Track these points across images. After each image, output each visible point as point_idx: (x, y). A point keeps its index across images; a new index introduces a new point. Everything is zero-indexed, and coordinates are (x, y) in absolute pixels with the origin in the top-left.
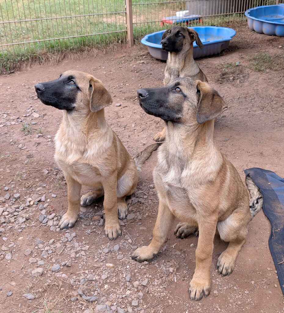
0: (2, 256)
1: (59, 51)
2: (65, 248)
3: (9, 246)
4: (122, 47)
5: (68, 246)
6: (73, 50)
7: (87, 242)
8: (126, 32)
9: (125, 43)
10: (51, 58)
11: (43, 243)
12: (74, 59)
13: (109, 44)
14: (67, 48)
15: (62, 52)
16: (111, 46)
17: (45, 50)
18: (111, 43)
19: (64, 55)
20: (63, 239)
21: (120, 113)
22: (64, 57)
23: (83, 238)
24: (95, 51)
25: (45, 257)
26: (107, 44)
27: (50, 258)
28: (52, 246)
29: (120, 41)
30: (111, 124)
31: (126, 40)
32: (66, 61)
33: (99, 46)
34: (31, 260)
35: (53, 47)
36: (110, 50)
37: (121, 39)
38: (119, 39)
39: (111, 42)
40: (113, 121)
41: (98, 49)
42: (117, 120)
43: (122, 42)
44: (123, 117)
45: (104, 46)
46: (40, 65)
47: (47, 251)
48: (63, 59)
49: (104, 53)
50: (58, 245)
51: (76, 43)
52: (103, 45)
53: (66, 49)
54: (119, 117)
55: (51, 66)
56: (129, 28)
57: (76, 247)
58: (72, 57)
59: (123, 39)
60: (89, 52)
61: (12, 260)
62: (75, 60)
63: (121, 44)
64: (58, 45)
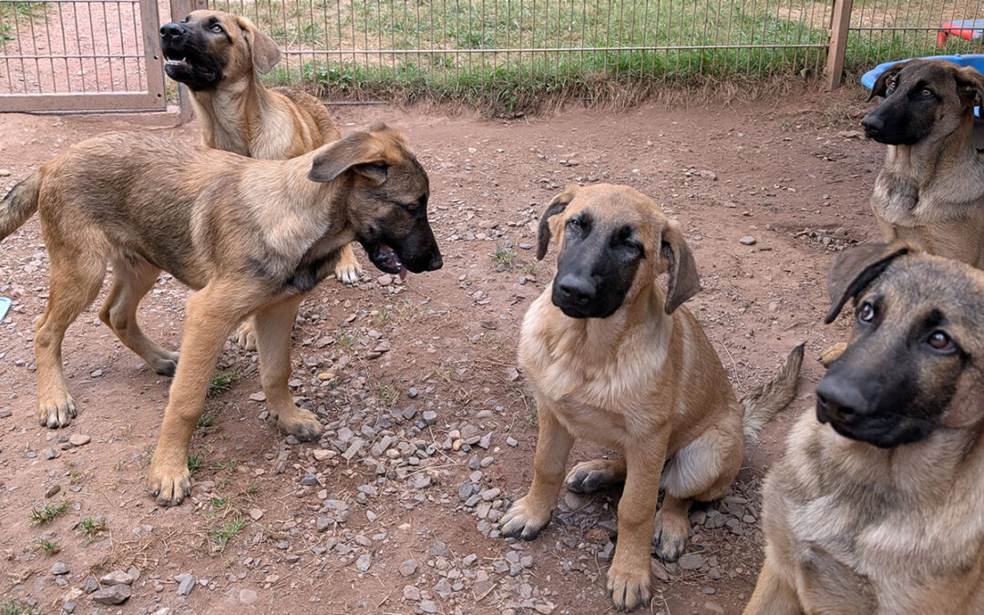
0: (352, 556)
1: (637, 80)
2: (496, 588)
3: (375, 537)
4: (805, 87)
5: (503, 587)
6: (674, 80)
7: (554, 593)
8: (825, 51)
9: (816, 76)
10: (615, 95)
11: (449, 558)
12: (670, 104)
13: (772, 74)
14: (659, 72)
15: (645, 84)
16: (776, 81)
17: (604, 74)
18: (779, 74)
19: (649, 90)
20: (500, 565)
21: (747, 265)
22: (648, 95)
23: (548, 578)
24: (731, 89)
25: (443, 595)
26: (765, 75)
27: (452, 601)
28: (467, 572)
29: (803, 72)
30: (713, 290)
31: (822, 70)
32: (648, 107)
33: (744, 78)
34: (410, 590)
35: (624, 68)
36: (771, 92)
37: (808, 65)
38: (802, 67)
39: (777, 71)
40: (722, 281)
41: (740, 86)
42: (734, 282)
43: (809, 73)
45: (755, 79)
46: (586, 106)
47: (452, 581)
48: (643, 100)
49: (754, 96)
50: (482, 575)
51: (684, 63)
52: (754, 76)
53: (655, 75)
54: (740, 274)
55: (611, 112)
56: (835, 39)
57: (523, 595)
58: (668, 98)
59: (814, 67)
60: (714, 89)
61: (368, 575)
62: (673, 105)
63: (806, 80)
64: (639, 64)
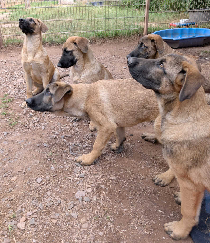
1: (102, 38)
4: (139, 38)
6: (110, 38)
8: (143, 30)
10: (97, 42)
12: (110, 43)
13: (132, 35)
14: (107, 36)
15: (104, 39)
16: (133, 37)
17: (94, 37)
19: (105, 40)
20: (72, 125)
24: (123, 39)
29: (139, 35)
31: (143, 34)
32: (105, 44)
33: (126, 36)
35: (99, 35)
36: (132, 39)
37: (140, 33)
41: (125, 38)
44: (125, 74)
45: (128, 37)
46: (91, 45)
49: (128, 40)
51: (112, 34)
54: (123, 74)
55: (97, 46)
56: (145, 27)
60: (119, 39)
64: (102, 34)
